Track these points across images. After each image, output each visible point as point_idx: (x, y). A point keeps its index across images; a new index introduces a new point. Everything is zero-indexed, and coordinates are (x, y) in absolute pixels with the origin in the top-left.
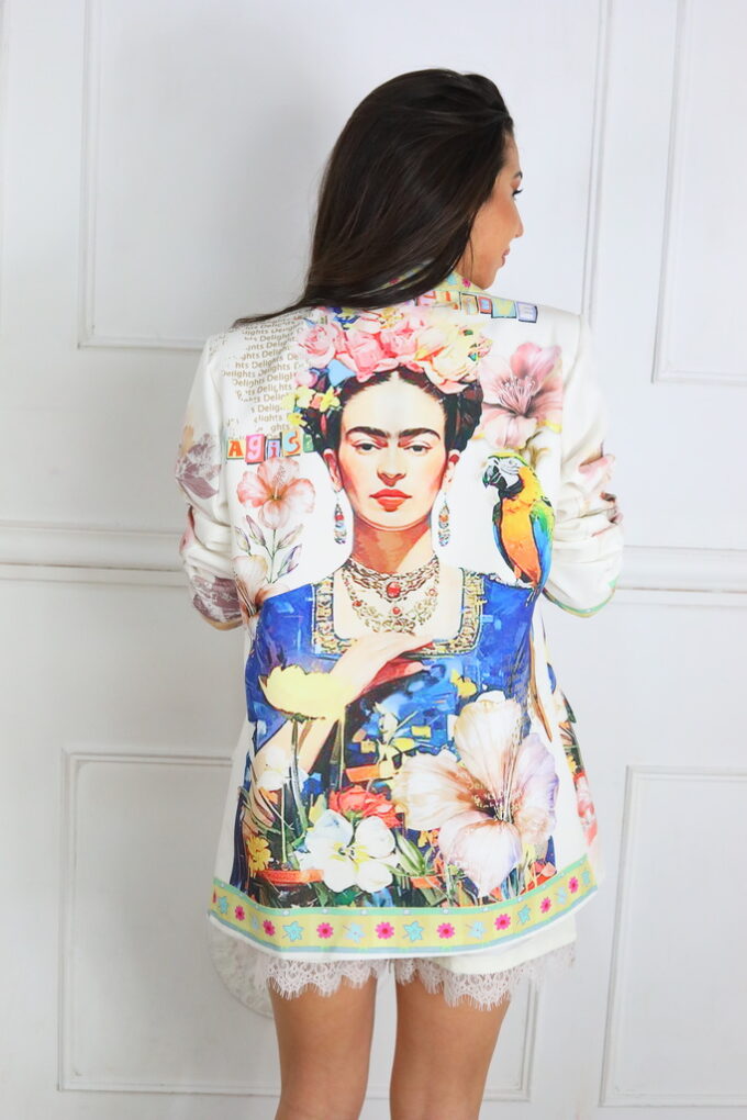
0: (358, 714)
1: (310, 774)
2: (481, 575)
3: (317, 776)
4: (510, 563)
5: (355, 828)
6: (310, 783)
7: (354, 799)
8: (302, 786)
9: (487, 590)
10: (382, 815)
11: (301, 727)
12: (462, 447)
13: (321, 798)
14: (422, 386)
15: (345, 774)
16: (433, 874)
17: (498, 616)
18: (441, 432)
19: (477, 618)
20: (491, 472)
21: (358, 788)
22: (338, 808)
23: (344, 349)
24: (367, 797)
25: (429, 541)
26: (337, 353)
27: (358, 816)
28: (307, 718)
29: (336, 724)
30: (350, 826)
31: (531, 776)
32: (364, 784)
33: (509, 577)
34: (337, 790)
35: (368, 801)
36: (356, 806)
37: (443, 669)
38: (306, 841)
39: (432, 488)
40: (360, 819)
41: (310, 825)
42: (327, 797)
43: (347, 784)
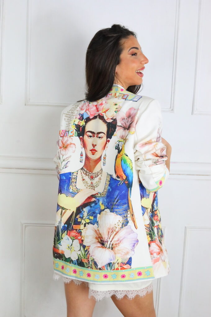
0: (79, 210)
1: (64, 224)
2: (110, 175)
3: (66, 225)
4: (116, 172)
5: (73, 242)
6: (64, 227)
7: (73, 233)
8: (62, 227)
9: (110, 179)
10: (79, 240)
11: (63, 211)
12: (111, 138)
13: (66, 231)
14: (102, 120)
15: (73, 226)
16: (87, 259)
17: (111, 187)
18: (106, 133)
19: (108, 187)
20: (117, 146)
21: (75, 231)
22: (69, 235)
23: (88, 109)
24: (76, 234)
25: (100, 164)
26: (86, 110)
27: (74, 238)
28: (66, 209)
29: (73, 212)
30: (71, 241)
31: (124, 238)
32: (76, 230)
33: (115, 176)
34: (70, 230)
35: (76, 235)
36: (74, 236)
37: (99, 200)
38: (61, 242)
39: (102, 149)
40: (74, 239)
41: (62, 239)
42: (67, 232)
43: (73, 229)
